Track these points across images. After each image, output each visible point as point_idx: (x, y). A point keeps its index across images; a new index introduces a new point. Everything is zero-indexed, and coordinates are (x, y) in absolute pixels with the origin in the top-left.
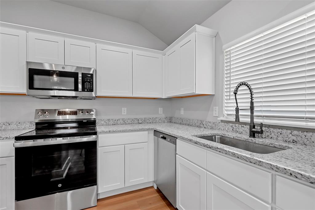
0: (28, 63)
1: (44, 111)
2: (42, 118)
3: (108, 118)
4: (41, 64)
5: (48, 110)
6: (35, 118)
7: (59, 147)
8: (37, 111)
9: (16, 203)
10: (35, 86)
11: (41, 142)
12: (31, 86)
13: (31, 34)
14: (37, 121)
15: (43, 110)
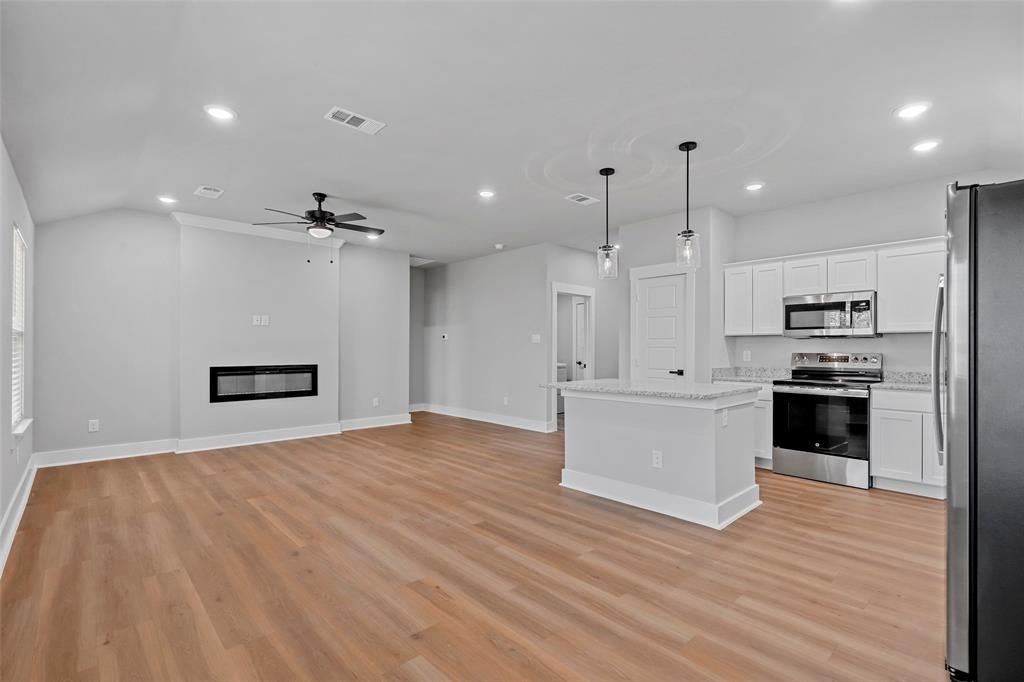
0: (784, 299)
1: (802, 356)
2: (799, 365)
3: (908, 371)
4: (801, 297)
5: (806, 355)
6: (792, 364)
7: (825, 399)
8: (794, 356)
9: (773, 451)
10: (792, 326)
11: (797, 390)
12: (788, 326)
13: (787, 263)
14: (794, 368)
15: (801, 354)
